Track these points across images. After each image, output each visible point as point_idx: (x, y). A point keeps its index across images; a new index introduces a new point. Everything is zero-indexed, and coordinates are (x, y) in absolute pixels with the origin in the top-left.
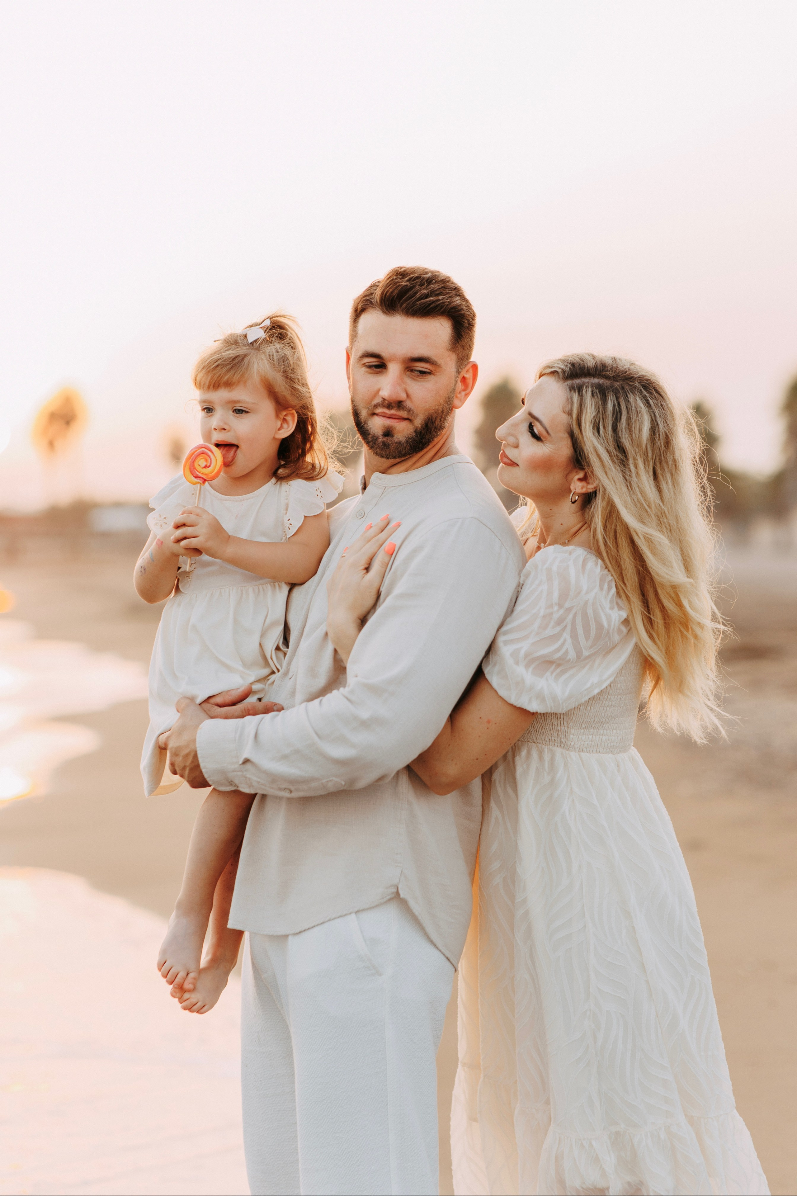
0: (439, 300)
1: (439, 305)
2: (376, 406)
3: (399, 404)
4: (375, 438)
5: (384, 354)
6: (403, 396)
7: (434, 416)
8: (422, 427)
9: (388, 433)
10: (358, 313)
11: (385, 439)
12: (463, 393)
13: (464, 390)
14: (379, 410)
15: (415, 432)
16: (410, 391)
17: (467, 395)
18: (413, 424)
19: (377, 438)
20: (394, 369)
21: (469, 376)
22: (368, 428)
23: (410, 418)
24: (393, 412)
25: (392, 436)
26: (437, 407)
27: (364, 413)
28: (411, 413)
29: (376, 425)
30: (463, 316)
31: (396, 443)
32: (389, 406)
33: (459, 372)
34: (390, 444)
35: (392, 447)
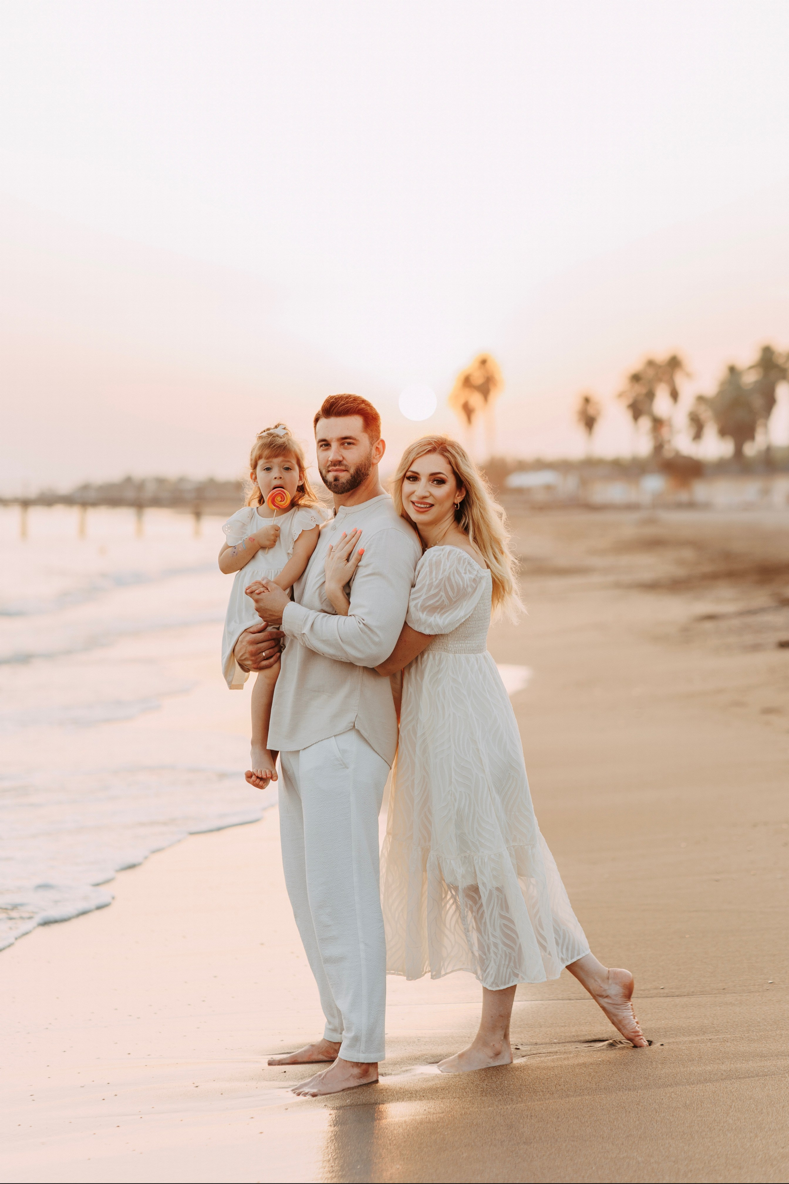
1: (351, 408)
2: (328, 467)
3: (340, 463)
4: (331, 483)
5: (327, 438)
6: (341, 459)
7: (360, 467)
8: (354, 473)
9: (336, 479)
10: (317, 420)
11: (335, 483)
12: (378, 456)
13: (379, 455)
14: (330, 469)
15: (351, 476)
16: (344, 456)
17: (381, 457)
18: (349, 473)
19: (332, 483)
20: (334, 445)
21: (380, 447)
22: (327, 479)
23: (347, 469)
24: (337, 467)
25: (339, 480)
26: (361, 462)
27: (324, 472)
28: (347, 467)
29: (330, 477)
30: (368, 413)
31: (341, 483)
32: (335, 465)
33: (372, 444)
34: (338, 485)
35: (339, 486)
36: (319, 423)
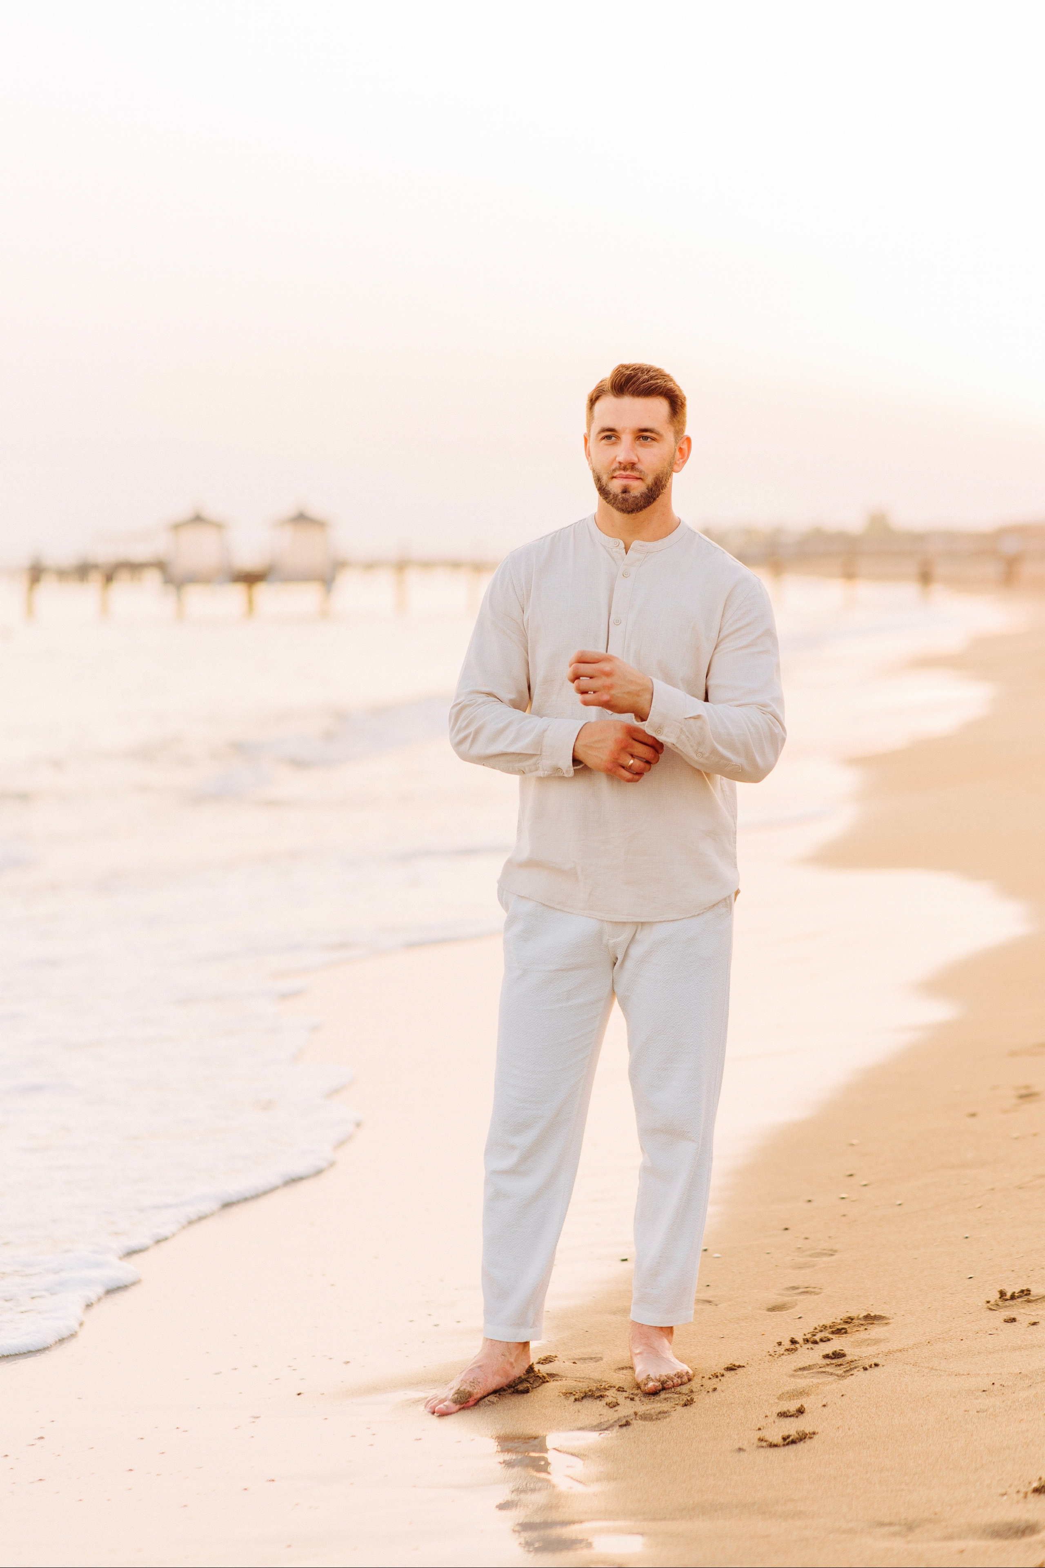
0: (657, 383)
1: (658, 386)
2: (614, 470)
3: (632, 466)
4: (615, 496)
5: (617, 428)
6: (635, 459)
7: (661, 476)
8: (652, 484)
9: (625, 491)
10: (593, 400)
11: (624, 495)
12: (681, 461)
13: (682, 459)
14: (617, 473)
15: (648, 489)
16: (641, 456)
17: (684, 462)
18: (645, 483)
19: (617, 496)
20: (627, 439)
21: (685, 447)
22: (609, 489)
23: (642, 477)
24: (628, 473)
25: (629, 492)
26: (662, 469)
27: (605, 478)
28: (643, 473)
29: (615, 486)
30: (677, 396)
31: (633, 497)
32: (625, 469)
33: (676, 442)
34: (627, 499)
35: (630, 501)
36: (598, 405)
